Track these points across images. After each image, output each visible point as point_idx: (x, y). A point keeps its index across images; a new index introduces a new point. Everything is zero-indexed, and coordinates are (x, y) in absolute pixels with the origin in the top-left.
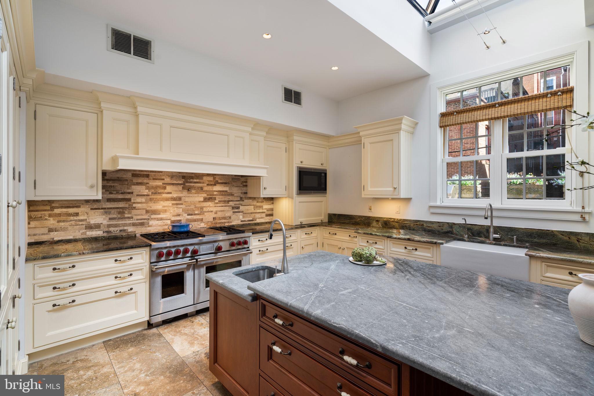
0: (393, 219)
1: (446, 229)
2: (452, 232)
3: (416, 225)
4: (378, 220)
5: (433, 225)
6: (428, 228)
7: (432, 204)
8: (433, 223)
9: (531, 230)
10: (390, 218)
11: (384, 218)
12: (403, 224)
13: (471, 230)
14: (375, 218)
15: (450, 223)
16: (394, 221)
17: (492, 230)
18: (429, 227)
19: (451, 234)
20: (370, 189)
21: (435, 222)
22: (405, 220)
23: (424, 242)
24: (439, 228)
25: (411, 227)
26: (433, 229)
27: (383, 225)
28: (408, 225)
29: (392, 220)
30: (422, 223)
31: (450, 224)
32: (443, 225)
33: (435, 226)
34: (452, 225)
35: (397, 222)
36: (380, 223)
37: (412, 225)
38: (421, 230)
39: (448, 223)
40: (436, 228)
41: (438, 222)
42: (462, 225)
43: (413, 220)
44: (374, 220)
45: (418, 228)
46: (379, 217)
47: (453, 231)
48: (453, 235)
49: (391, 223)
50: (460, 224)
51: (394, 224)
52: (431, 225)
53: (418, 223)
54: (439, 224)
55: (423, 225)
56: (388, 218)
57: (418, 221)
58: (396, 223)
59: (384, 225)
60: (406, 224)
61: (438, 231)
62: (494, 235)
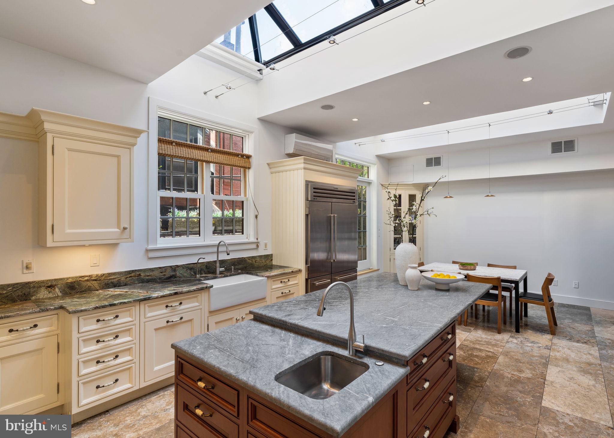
0: (87, 276)
1: (169, 273)
2: (175, 276)
3: (130, 277)
4: (50, 285)
5: (154, 273)
6: (147, 278)
7: (151, 247)
8: (153, 270)
9: (234, 259)
10: (81, 277)
11: (68, 279)
12: (106, 281)
13: (194, 269)
14: (43, 282)
15: (173, 266)
16: (90, 279)
17: (218, 265)
18: (148, 276)
19: (174, 278)
20: (68, 231)
21: (156, 268)
22: (110, 274)
23: (194, 291)
24: (161, 274)
25: (122, 282)
26: (154, 277)
27: (64, 290)
28: (116, 280)
29: (86, 278)
30: (138, 273)
31: (173, 268)
32: (166, 270)
33: (157, 274)
34: (174, 268)
35: (96, 280)
36: (57, 290)
37: (123, 279)
38: (136, 282)
39: (171, 267)
40: (157, 275)
41: (160, 268)
42: (186, 265)
43: (125, 272)
44: (40, 287)
45: (132, 281)
46: (55, 280)
47: (176, 274)
48: (176, 278)
49: (84, 284)
50: (184, 265)
51: (89, 284)
52: (151, 273)
53: (132, 275)
54: (160, 269)
55: (140, 275)
56: (77, 277)
57: (133, 271)
58: (94, 282)
59: (67, 290)
60: (113, 279)
61: (160, 279)
62: (220, 269)
